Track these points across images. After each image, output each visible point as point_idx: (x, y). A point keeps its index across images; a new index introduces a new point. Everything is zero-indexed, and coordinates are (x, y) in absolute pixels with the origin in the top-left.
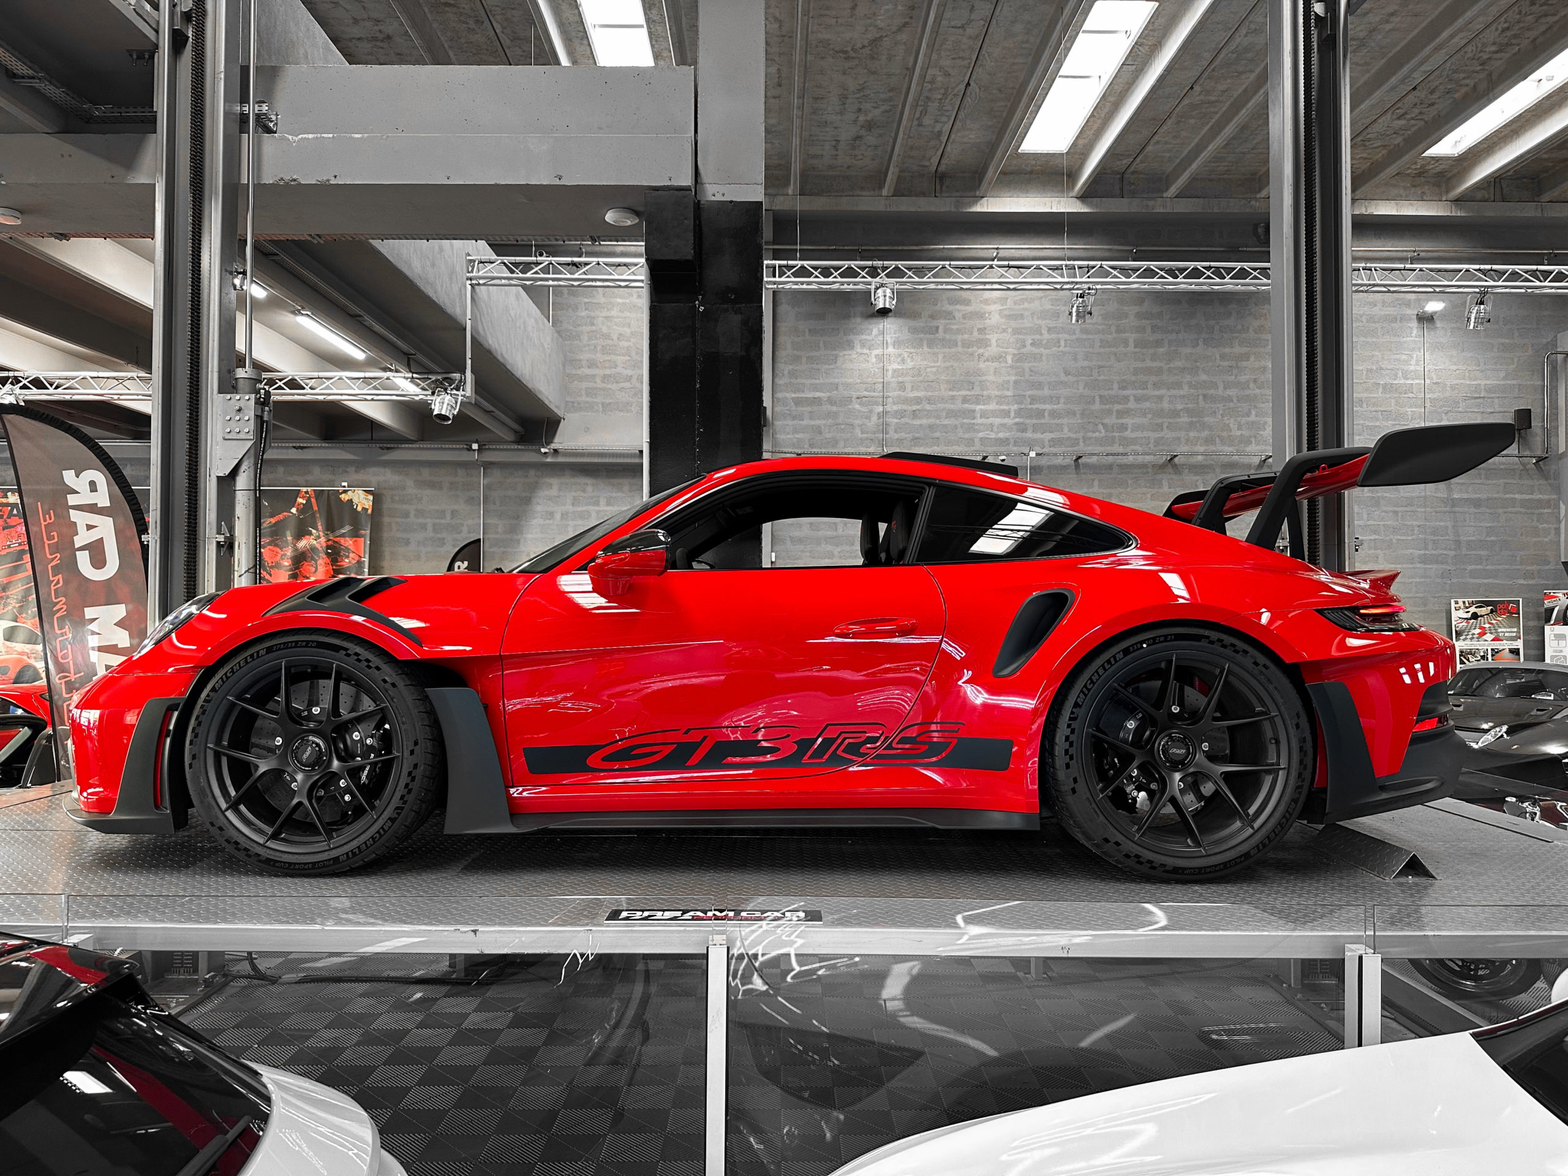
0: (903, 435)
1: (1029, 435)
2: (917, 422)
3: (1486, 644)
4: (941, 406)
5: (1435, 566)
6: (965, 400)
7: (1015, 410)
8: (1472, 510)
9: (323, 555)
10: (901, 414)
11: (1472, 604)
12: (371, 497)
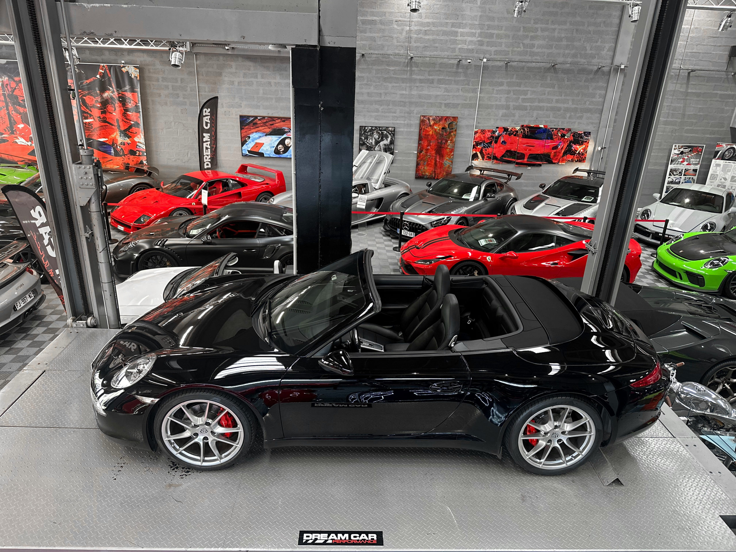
0: (418, 44)
1: (484, 48)
2: (427, 37)
3: (683, 167)
4: (440, 28)
5: (669, 127)
6: (453, 25)
7: (478, 33)
8: (696, 99)
9: (117, 101)
10: (419, 32)
11: (682, 147)
12: (138, 70)
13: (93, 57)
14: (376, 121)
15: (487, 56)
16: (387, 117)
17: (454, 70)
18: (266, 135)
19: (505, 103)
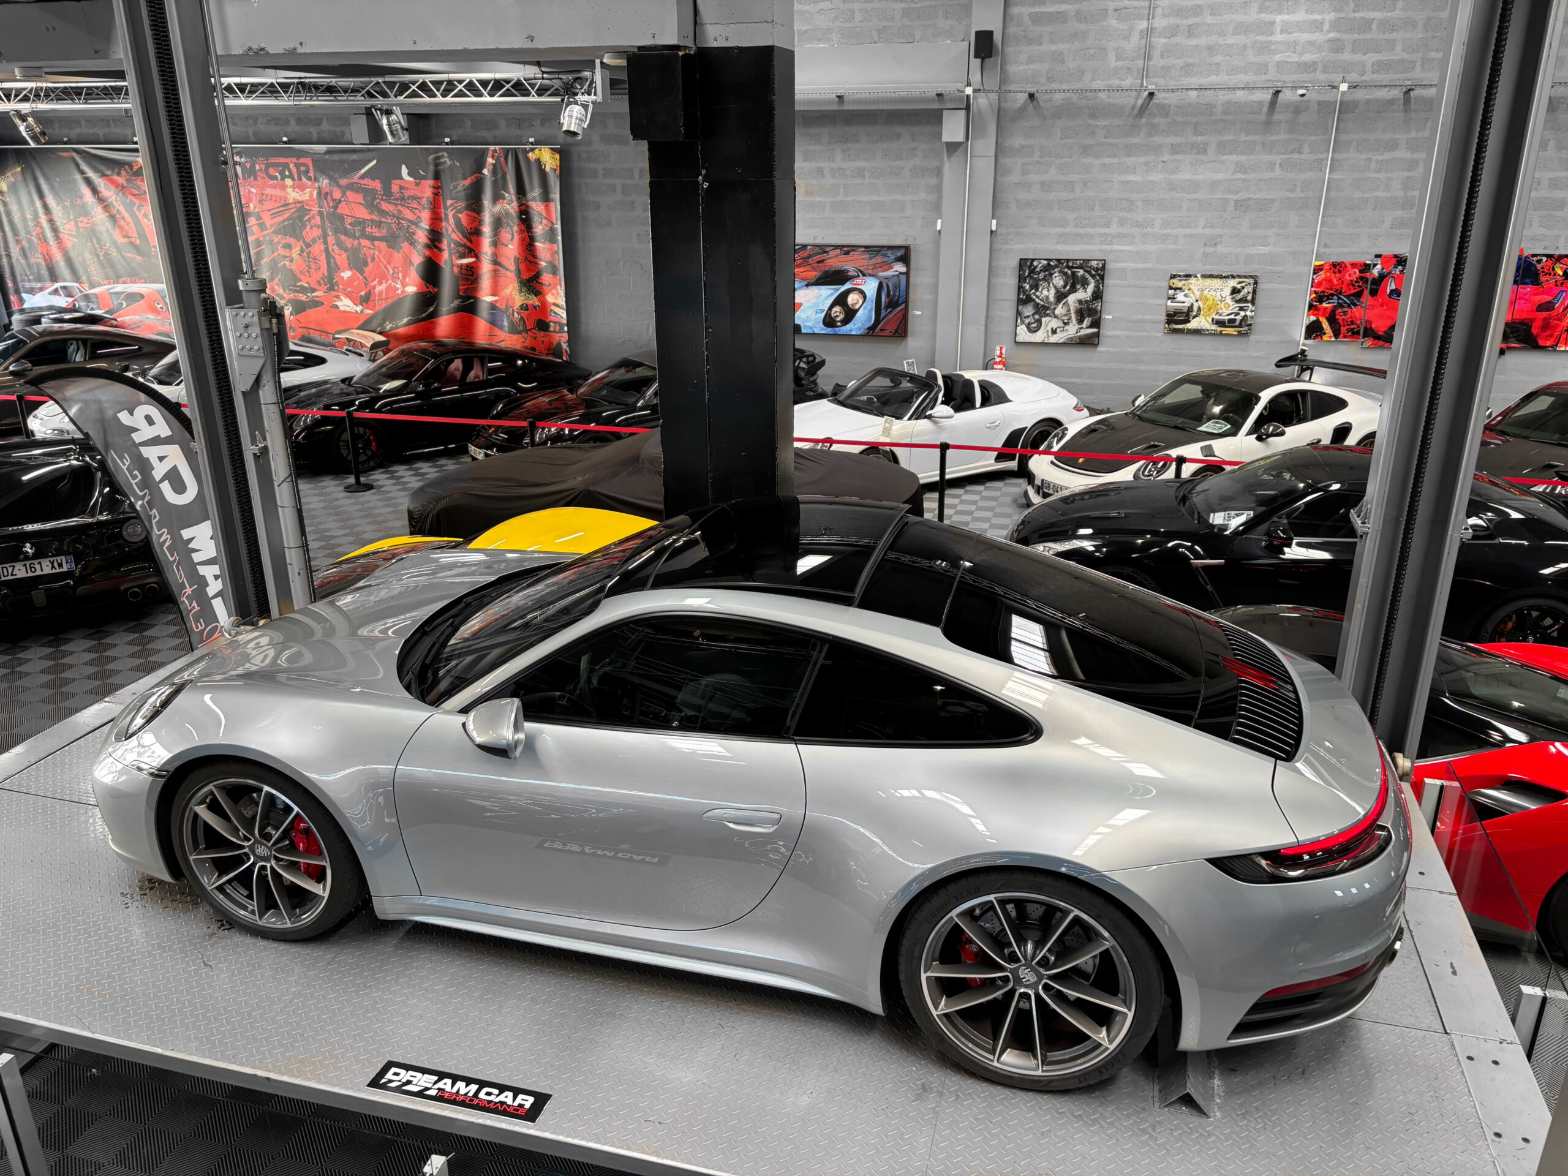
0: (1171, 61)
1: (1346, 56)
2: (1193, 42)
4: (1227, 17)
6: (1263, 6)
7: (1330, 22)
9: (516, 221)
10: (1173, 31)
12: (558, 157)
13: (479, 134)
14: (1061, 247)
15: (1354, 77)
16: (1086, 235)
17: (1263, 117)
18: (807, 285)
19: (1401, 193)
